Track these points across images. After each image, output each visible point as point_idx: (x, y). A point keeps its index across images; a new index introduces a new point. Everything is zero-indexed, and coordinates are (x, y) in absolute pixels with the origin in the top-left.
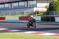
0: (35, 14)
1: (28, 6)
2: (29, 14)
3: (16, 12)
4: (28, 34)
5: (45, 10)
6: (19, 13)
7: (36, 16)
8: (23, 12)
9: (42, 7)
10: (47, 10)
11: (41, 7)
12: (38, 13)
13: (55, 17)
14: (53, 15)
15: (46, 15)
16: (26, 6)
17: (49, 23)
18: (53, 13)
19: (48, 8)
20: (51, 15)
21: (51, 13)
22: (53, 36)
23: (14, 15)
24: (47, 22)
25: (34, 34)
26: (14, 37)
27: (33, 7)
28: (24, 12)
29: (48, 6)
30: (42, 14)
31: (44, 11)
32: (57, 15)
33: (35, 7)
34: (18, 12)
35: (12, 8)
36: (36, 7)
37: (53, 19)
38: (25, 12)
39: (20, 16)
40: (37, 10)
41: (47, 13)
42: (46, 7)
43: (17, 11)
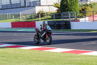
0: (38, 17)
2: (28, 16)
3: (5, 14)
5: (54, 10)
7: (39, 20)
8: (17, 13)
9: (49, 6)
10: (58, 11)
11: (47, 6)
12: (42, 15)
13: (71, 22)
15: (56, 18)
18: (67, 15)
19: (58, 8)
20: (64, 18)
21: (64, 15)
22: (67, 54)
23: (3, 19)
24: (58, 31)
27: (34, 6)
30: (50, 17)
31: (52, 12)
32: (74, 19)
33: (37, 6)
34: (9, 14)
36: (40, 5)
37: (67, 26)
38: (20, 14)
39: (14, 20)
40: (42, 10)
41: (57, 15)
42: (56, 5)
43: (8, 13)
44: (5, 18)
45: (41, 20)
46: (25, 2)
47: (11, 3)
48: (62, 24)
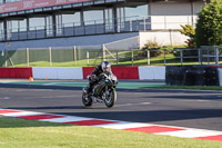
0: (145, 56)
1: (116, 28)
2: (122, 55)
3: (70, 48)
4: (117, 131)
5: (182, 41)
6: (85, 51)
7: (146, 63)
8: (97, 47)
9: (170, 31)
10: (190, 43)
11: (165, 31)
12: (153, 51)
13: (219, 69)
14: (212, 59)
15: (185, 60)
16: (110, 27)
17: (197, 90)
18: (212, 52)
21: (204, 52)
22: (210, 141)
23: (65, 60)
24: (190, 88)
25: (140, 133)
26: (63, 142)
27: (136, 32)
28: (101, 51)
29: (194, 28)
30: (172, 56)
31: (178, 45)
33: (143, 30)
34: (79, 47)
35: (59, 32)
37: (210, 77)
38: (104, 48)
40: (153, 41)
41: (189, 53)
42: (185, 31)
43: (76, 46)
44: (68, 57)
45: (151, 63)
46: (115, 22)
47: (83, 23)
48: (199, 72)
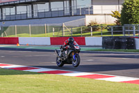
0: (89, 30)
1: (71, 13)
2: (75, 30)
4: (72, 78)
5: (112, 21)
6: (51, 27)
7: (90, 35)
8: (59, 25)
9: (105, 15)
10: (118, 22)
11: (102, 15)
12: (94, 27)
13: (136, 39)
14: (131, 33)
15: (114, 33)
16: (67, 12)
17: (122, 52)
18: (131, 28)
19: (118, 18)
20: (127, 33)
21: (126, 28)
22: (130, 84)
23: (39, 33)
24: (118, 51)
25: (86, 79)
26: (38, 84)
27: (84, 15)
28: (62, 27)
29: (120, 13)
31: (110, 24)
33: (88, 14)
34: (48, 25)
36: (92, 14)
37: (130, 44)
38: (64, 26)
39: (54, 34)
40: (94, 21)
41: (117, 29)
42: (115, 15)
43: (46, 24)
44: (41, 31)
45: (93, 35)
46: (71, 9)
47: (50, 10)
48: (123, 41)
